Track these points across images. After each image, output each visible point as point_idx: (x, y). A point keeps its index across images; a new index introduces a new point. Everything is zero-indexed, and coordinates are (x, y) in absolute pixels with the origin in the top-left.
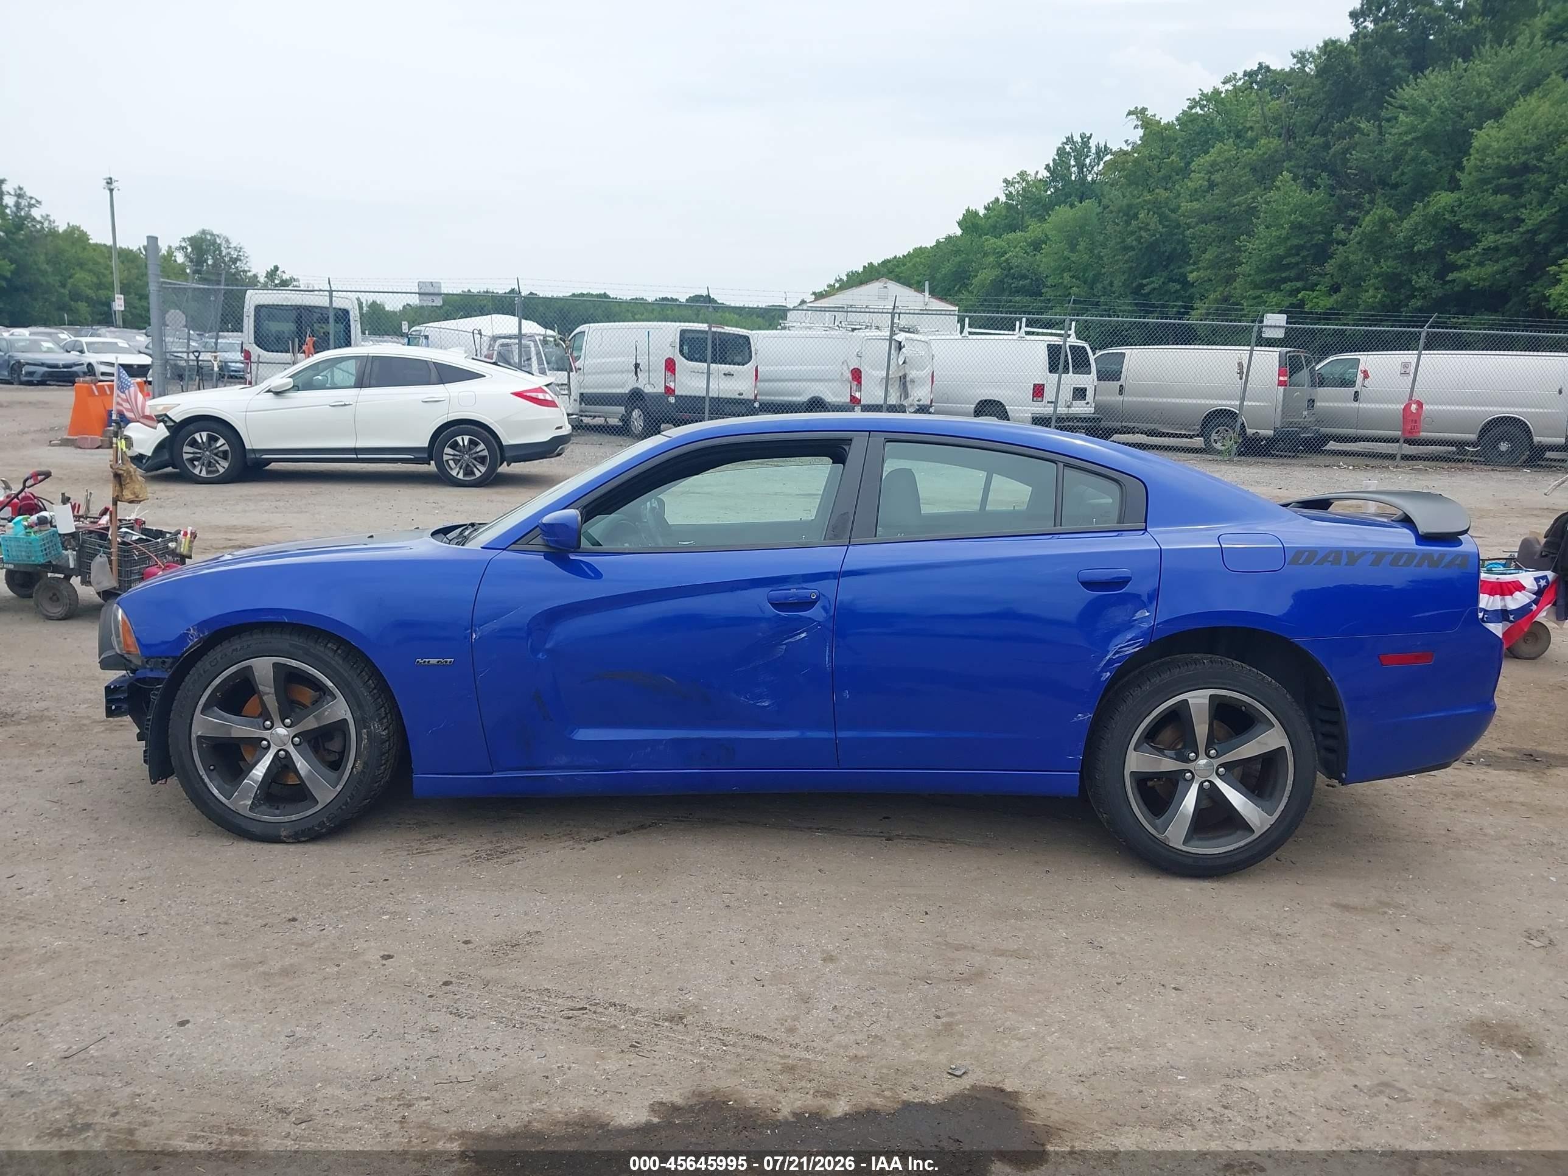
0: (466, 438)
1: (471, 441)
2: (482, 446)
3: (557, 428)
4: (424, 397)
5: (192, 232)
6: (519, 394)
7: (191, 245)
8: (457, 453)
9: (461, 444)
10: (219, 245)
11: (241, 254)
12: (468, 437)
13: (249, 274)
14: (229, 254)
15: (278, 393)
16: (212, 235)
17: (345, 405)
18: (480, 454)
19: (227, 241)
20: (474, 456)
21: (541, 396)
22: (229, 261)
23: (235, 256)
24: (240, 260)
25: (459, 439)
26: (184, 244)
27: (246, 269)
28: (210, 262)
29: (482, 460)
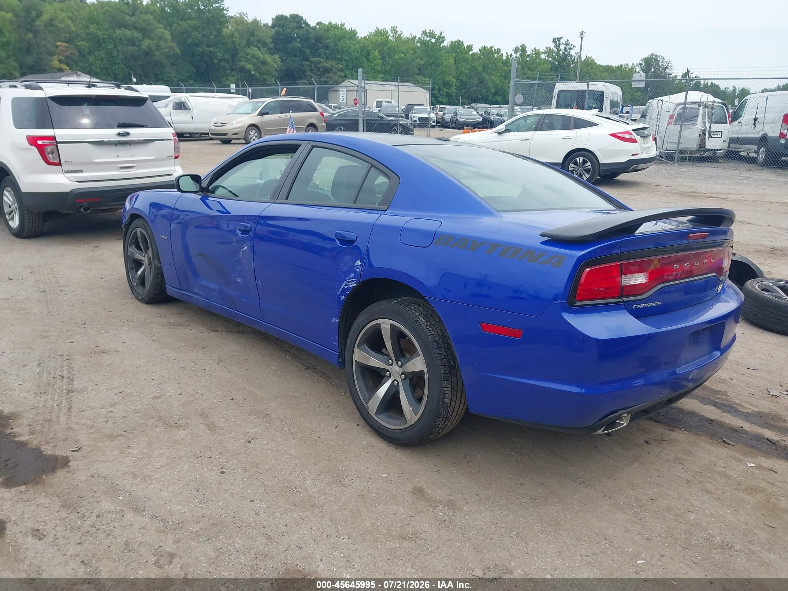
0: (582, 159)
1: (584, 160)
2: (589, 164)
3: (633, 155)
4: (564, 136)
5: (646, 56)
6: (614, 135)
7: (644, 62)
8: (576, 166)
9: (578, 162)
10: (659, 61)
11: (669, 65)
12: (582, 158)
13: (672, 76)
14: (662, 65)
15: (499, 133)
16: (656, 56)
17: (526, 140)
18: (587, 168)
19: (663, 58)
20: (584, 168)
21: (627, 136)
22: (662, 69)
23: (666, 66)
24: (668, 68)
25: (578, 159)
26: (641, 62)
27: (670, 73)
28: (653, 70)
29: (588, 171)
